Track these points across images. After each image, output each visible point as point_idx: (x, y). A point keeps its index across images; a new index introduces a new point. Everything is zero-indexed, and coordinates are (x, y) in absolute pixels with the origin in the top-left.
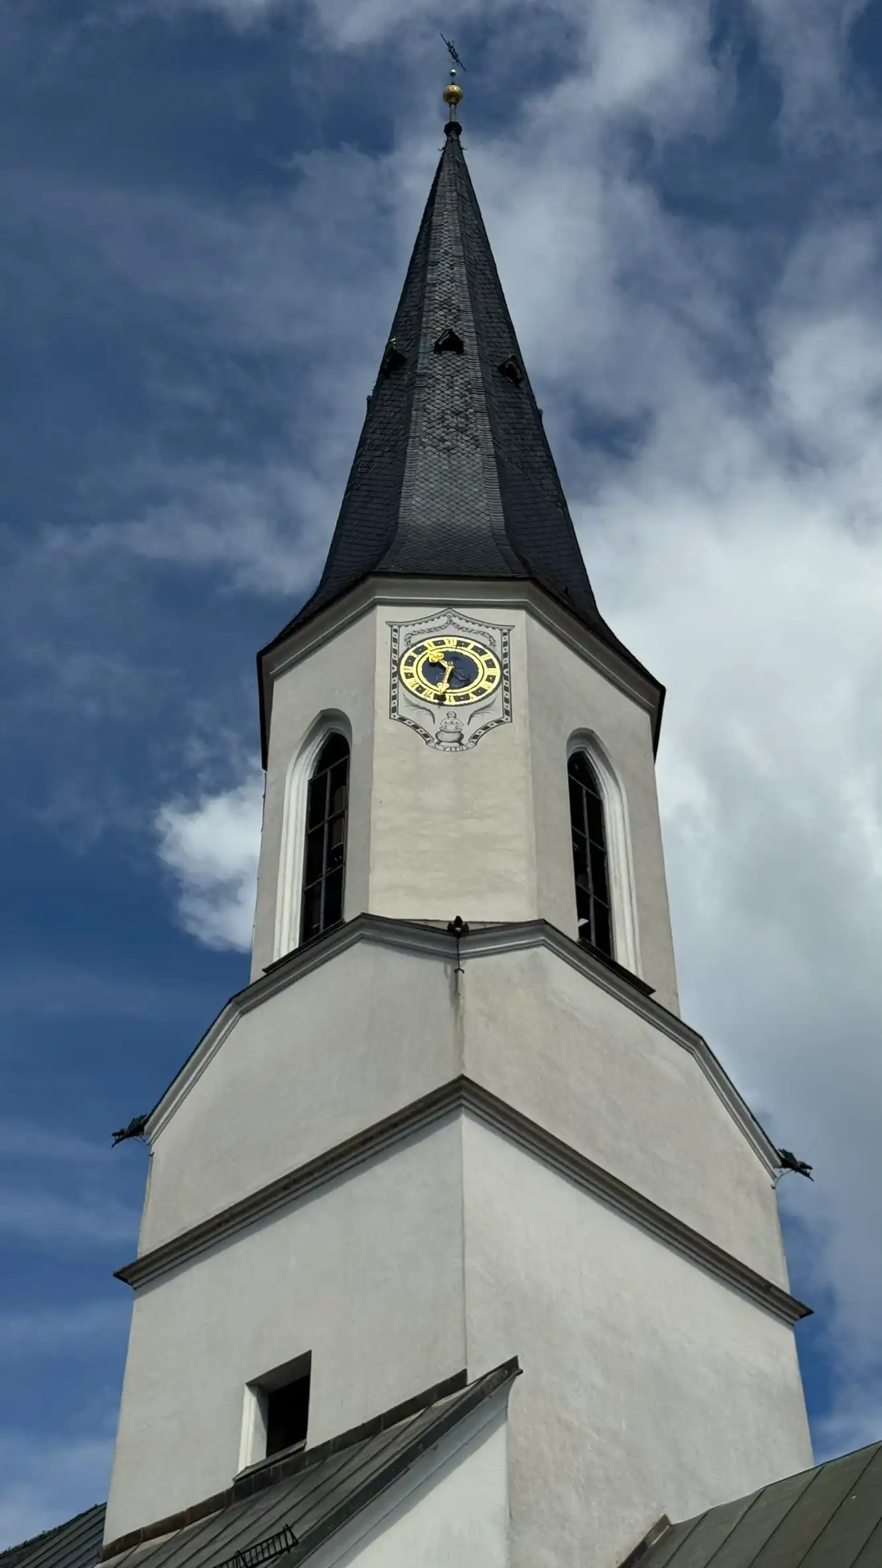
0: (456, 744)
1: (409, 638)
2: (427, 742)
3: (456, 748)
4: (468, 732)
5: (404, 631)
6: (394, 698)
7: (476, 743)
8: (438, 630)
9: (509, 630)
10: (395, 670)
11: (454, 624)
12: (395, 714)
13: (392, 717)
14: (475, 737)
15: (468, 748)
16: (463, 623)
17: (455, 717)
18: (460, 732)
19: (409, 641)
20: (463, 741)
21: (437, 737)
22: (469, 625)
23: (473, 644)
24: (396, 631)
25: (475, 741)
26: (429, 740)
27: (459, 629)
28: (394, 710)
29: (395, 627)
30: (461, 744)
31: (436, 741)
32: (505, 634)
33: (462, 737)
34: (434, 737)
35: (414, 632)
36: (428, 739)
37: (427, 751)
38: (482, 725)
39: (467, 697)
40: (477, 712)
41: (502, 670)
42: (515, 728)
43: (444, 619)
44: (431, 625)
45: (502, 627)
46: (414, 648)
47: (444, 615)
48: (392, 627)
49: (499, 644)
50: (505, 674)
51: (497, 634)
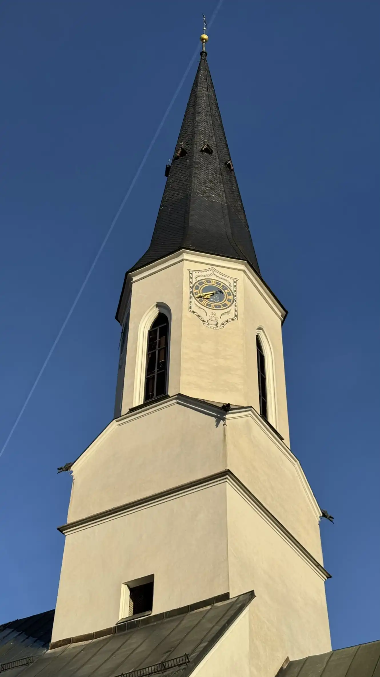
0: (215, 326)
1: (197, 278)
2: (204, 324)
3: (215, 328)
4: (220, 322)
5: (195, 274)
6: (191, 302)
7: (223, 327)
8: (208, 276)
9: (237, 281)
10: (191, 290)
11: (215, 274)
12: (191, 309)
13: (190, 311)
14: (223, 324)
15: (220, 329)
16: (218, 275)
17: (215, 314)
18: (217, 321)
19: (197, 279)
20: (218, 325)
21: (208, 322)
22: (221, 276)
23: (222, 284)
24: (191, 274)
25: (223, 326)
26: (205, 323)
27: (217, 277)
28: (190, 308)
29: (191, 272)
30: (217, 327)
31: (207, 323)
32: (235, 282)
33: (218, 323)
34: (207, 322)
35: (199, 275)
36: (204, 322)
37: (203, 327)
38: (226, 319)
39: (220, 307)
40: (224, 314)
41: (234, 297)
42: (239, 323)
43: (210, 272)
44: (205, 273)
45: (234, 279)
46: (199, 282)
47: (211, 270)
48: (190, 271)
49: (232, 285)
50: (235, 299)
51: (232, 282)
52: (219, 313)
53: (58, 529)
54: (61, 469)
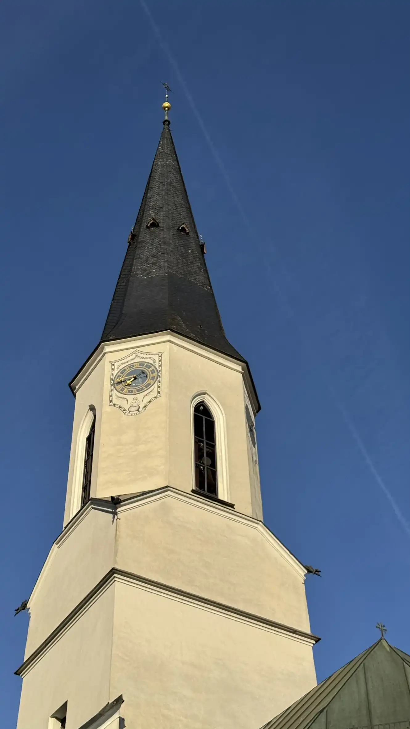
0: (137, 412)
1: (119, 367)
2: (124, 413)
3: (136, 413)
4: (142, 406)
5: (117, 364)
6: (111, 396)
7: (145, 410)
8: (131, 361)
9: (162, 354)
10: (112, 383)
11: (138, 356)
12: (111, 403)
13: (110, 405)
14: (145, 407)
15: (142, 412)
16: (142, 356)
17: (137, 399)
18: (138, 406)
19: (119, 369)
20: (139, 410)
21: (129, 410)
22: (145, 356)
23: (146, 364)
24: (113, 365)
25: (145, 408)
26: (126, 412)
27: (140, 358)
28: (111, 401)
29: (113, 363)
30: (139, 411)
31: (128, 412)
32: (160, 356)
33: (139, 407)
34: (127, 410)
35: (121, 364)
36: (124, 412)
37: (124, 417)
38: (148, 401)
39: (142, 389)
40: (146, 395)
41: (158, 373)
42: (163, 399)
43: (134, 355)
44: (128, 359)
45: (158, 354)
46: (121, 371)
47: (134, 354)
48: (111, 363)
49: (157, 361)
50: (159, 375)
51: (156, 358)
52: (140, 396)
53: (15, 673)
54: (18, 609)
